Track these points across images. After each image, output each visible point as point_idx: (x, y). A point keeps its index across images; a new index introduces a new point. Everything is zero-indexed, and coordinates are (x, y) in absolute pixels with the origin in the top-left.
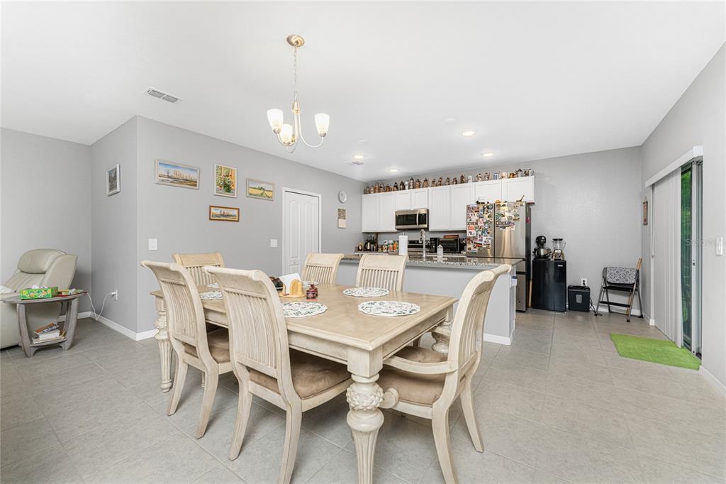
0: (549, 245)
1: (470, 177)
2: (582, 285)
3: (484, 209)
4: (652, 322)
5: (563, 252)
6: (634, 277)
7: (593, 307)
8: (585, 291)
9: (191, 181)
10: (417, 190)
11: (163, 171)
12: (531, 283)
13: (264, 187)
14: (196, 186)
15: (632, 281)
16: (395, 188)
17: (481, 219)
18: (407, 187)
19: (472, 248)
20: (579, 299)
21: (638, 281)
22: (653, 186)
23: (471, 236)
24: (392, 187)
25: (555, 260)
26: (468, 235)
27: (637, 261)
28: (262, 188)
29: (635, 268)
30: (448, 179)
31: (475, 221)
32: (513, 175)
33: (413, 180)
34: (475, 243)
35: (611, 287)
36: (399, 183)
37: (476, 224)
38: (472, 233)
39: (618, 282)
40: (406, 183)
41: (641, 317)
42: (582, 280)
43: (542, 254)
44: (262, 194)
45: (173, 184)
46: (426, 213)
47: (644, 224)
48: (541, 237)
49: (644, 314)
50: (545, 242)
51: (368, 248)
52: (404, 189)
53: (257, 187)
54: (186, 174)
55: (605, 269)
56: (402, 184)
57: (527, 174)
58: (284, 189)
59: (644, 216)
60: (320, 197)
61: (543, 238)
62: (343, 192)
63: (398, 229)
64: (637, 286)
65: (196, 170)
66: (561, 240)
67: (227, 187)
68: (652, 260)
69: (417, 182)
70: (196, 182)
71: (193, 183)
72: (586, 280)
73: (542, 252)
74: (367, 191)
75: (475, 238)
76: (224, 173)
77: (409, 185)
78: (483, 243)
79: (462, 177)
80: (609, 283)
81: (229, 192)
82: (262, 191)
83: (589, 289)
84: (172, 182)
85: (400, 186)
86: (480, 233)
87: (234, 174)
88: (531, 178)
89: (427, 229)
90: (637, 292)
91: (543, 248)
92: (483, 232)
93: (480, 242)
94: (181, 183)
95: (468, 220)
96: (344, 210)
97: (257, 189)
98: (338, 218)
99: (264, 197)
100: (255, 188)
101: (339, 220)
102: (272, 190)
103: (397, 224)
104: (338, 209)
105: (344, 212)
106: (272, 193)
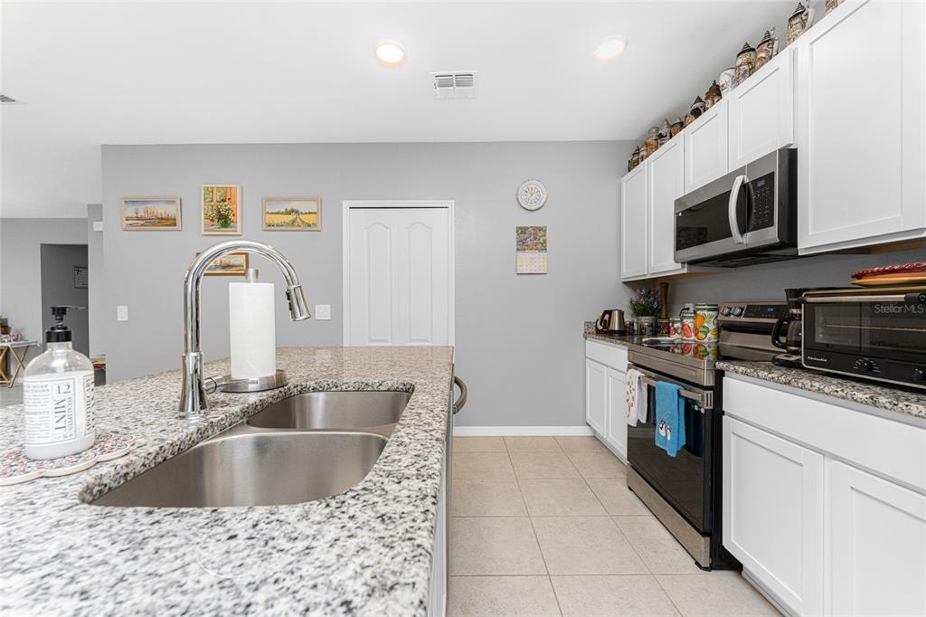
9: (168, 219)
11: (130, 212)
13: (296, 208)
14: (175, 225)
16: (692, 116)
28: (293, 211)
44: (293, 222)
45: (143, 228)
53: (283, 210)
54: (161, 210)
58: (346, 205)
60: (450, 204)
62: (529, 183)
63: (687, 264)
65: (174, 202)
67: (224, 220)
70: (175, 219)
71: (170, 222)
76: (217, 196)
81: (226, 227)
82: (292, 217)
84: (142, 225)
85: (704, 102)
87: (235, 195)
89: (789, 248)
94: (154, 225)
96: (540, 229)
97: (282, 214)
98: (518, 249)
99: (298, 226)
100: (278, 213)
101: (521, 254)
102: (314, 210)
103: (681, 244)
104: (518, 229)
105: (541, 234)
106: (314, 215)
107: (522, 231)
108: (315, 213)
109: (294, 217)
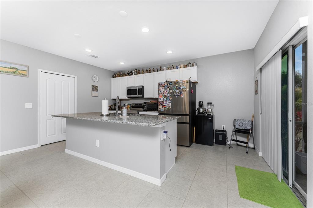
0: (205, 106)
1: (165, 68)
2: (223, 129)
3: (167, 84)
4: (260, 154)
5: (212, 110)
6: (250, 125)
7: (229, 142)
8: (223, 133)
10: (139, 75)
12: (195, 128)
13: (16, 67)
15: (250, 128)
16: (128, 75)
17: (166, 91)
18: (133, 74)
19: (161, 108)
20: (221, 138)
21: (252, 128)
22: (261, 70)
23: (161, 101)
24: (126, 74)
25: (208, 115)
26: (159, 100)
27: (252, 116)
28: (14, 68)
29: (251, 119)
30: (153, 69)
31: (163, 92)
32: (186, 66)
33: (137, 70)
34: (163, 105)
35: (238, 131)
36: (130, 72)
37: (163, 94)
38: (161, 99)
39: (241, 128)
40: (133, 72)
41: (254, 149)
42: (223, 126)
43: (201, 111)
44: (14, 72)
46: (142, 88)
47: (256, 94)
48: (201, 101)
49: (255, 147)
50: (203, 104)
51: (113, 108)
52: (132, 75)
55: (235, 120)
56: (131, 72)
57: (193, 65)
58: (40, 70)
59: (256, 89)
60: (76, 77)
61: (201, 102)
62: (95, 76)
63: (129, 97)
64: (252, 131)
66: (211, 103)
68: (260, 116)
69: (139, 71)
72: (225, 126)
73: (201, 110)
74: (114, 76)
75: (163, 102)
77: (135, 73)
78: (167, 105)
79: (161, 68)
80: (237, 128)
82: (14, 70)
83: (226, 132)
85: (130, 73)
86: (165, 99)
88: (195, 67)
89: (142, 97)
90: (252, 135)
91: (202, 108)
92: (167, 99)
93: (165, 105)
95: (159, 91)
96: (97, 86)
97: (8, 68)
98: (92, 91)
99: (17, 74)
100: (6, 67)
101: (93, 92)
102: (26, 70)
103: (128, 94)
104: (92, 86)
105: (97, 87)
106: (26, 72)
107: (93, 86)
108: (26, 71)
109: (15, 70)
